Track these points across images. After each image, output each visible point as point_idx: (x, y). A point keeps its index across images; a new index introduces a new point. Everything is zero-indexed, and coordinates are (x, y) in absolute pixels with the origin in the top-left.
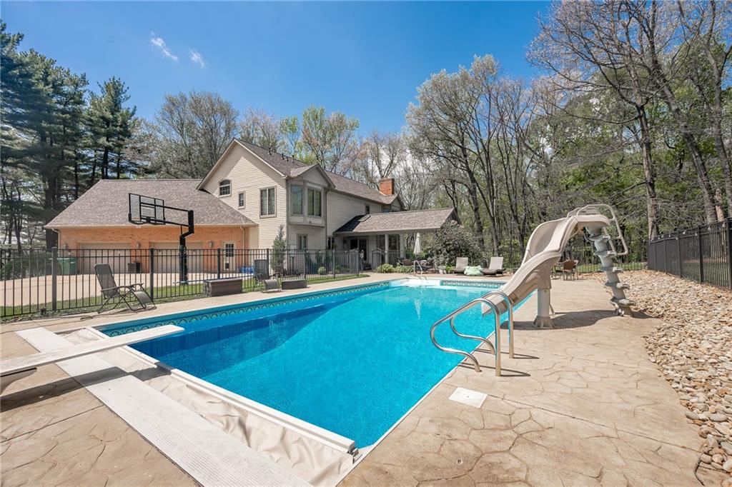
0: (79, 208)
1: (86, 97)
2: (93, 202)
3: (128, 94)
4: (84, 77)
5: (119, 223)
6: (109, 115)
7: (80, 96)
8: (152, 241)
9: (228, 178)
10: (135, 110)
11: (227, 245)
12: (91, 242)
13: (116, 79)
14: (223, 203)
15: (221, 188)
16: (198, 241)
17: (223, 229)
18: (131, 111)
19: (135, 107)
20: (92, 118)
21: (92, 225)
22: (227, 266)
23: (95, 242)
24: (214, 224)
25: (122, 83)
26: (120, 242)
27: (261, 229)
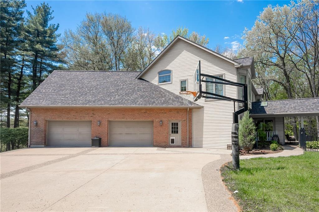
0: (44, 91)
1: (25, 15)
2: (54, 86)
3: (52, 15)
4: (23, 2)
5: (83, 104)
6: (41, 28)
7: (21, 13)
8: (110, 119)
9: (168, 68)
10: (58, 26)
11: (172, 124)
12: (57, 119)
13: (46, 4)
14: (163, 89)
15: (159, 77)
16: (149, 120)
17: (171, 110)
18: (56, 26)
19: (58, 25)
20: (30, 30)
21: (60, 105)
22: (173, 141)
23: (61, 120)
24: (164, 106)
25: (49, 7)
26: (83, 120)
27: (206, 110)
